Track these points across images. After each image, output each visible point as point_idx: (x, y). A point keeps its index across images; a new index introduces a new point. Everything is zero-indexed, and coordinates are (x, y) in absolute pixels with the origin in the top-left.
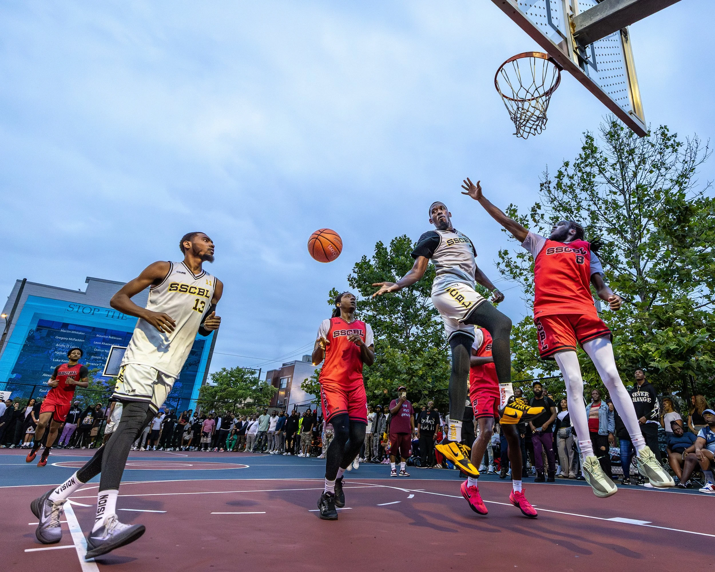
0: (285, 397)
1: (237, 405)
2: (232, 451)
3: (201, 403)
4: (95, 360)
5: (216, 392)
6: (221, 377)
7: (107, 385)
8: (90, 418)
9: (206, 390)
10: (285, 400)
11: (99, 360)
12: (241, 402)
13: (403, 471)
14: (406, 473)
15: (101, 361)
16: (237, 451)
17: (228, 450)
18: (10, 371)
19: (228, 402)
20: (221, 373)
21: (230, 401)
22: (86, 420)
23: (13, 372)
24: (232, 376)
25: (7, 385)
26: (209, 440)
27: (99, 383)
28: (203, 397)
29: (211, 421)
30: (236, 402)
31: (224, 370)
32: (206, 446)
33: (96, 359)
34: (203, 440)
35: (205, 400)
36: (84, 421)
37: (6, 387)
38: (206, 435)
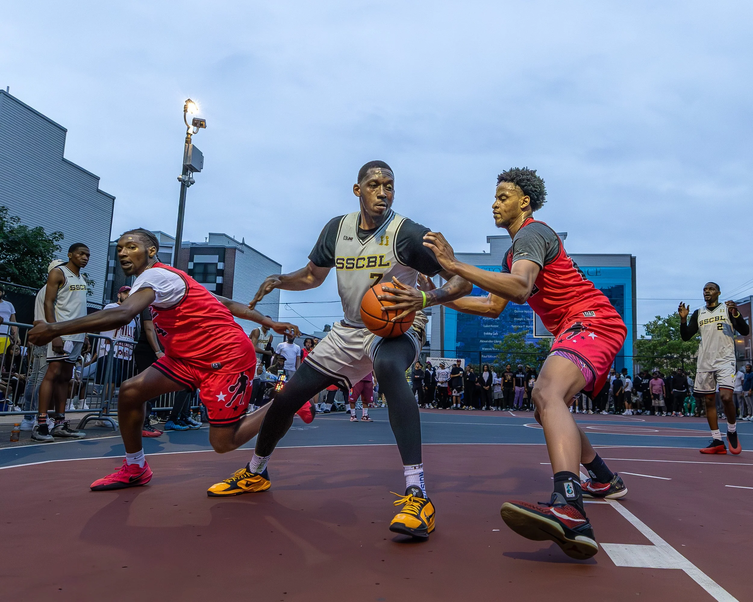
0: (746, 346)
1: (685, 360)
2: (695, 416)
3: (640, 360)
4: (518, 323)
5: (655, 346)
6: (657, 328)
7: (538, 346)
8: (533, 381)
9: (642, 344)
10: (747, 350)
11: (522, 321)
12: (689, 356)
13: (366, 417)
14: (369, 419)
15: (524, 323)
16: (699, 416)
17: (688, 414)
18: (455, 340)
19: (672, 357)
20: (655, 323)
21: (675, 356)
22: (531, 383)
23: (458, 340)
24: (670, 325)
25: (457, 353)
26: (662, 403)
27: (531, 345)
28: (640, 353)
29: (657, 381)
30: (682, 357)
31: (659, 318)
32: (660, 409)
33: (519, 321)
34: (655, 403)
35: (644, 356)
36: (529, 384)
37: (456, 356)
38: (657, 397)
